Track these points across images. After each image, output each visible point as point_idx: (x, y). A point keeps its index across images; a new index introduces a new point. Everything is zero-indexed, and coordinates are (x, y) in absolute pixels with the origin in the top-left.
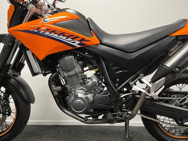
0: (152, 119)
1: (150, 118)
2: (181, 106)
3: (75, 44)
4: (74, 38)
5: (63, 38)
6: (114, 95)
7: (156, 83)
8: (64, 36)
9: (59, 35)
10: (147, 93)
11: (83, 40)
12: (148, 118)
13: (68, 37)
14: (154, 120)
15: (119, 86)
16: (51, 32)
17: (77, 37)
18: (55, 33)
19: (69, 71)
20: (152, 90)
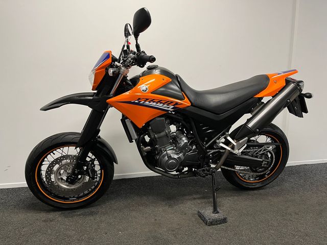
0: (232, 169)
1: (230, 169)
2: (256, 157)
3: (169, 109)
4: (169, 103)
5: (160, 105)
6: (202, 153)
7: (240, 142)
8: (161, 103)
9: (157, 103)
10: (232, 151)
11: (177, 103)
12: (229, 169)
13: (164, 104)
14: (233, 170)
15: (207, 144)
16: (150, 102)
17: (172, 102)
18: (154, 102)
19: (160, 133)
20: (236, 147)
